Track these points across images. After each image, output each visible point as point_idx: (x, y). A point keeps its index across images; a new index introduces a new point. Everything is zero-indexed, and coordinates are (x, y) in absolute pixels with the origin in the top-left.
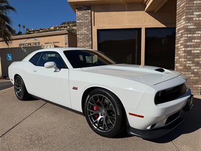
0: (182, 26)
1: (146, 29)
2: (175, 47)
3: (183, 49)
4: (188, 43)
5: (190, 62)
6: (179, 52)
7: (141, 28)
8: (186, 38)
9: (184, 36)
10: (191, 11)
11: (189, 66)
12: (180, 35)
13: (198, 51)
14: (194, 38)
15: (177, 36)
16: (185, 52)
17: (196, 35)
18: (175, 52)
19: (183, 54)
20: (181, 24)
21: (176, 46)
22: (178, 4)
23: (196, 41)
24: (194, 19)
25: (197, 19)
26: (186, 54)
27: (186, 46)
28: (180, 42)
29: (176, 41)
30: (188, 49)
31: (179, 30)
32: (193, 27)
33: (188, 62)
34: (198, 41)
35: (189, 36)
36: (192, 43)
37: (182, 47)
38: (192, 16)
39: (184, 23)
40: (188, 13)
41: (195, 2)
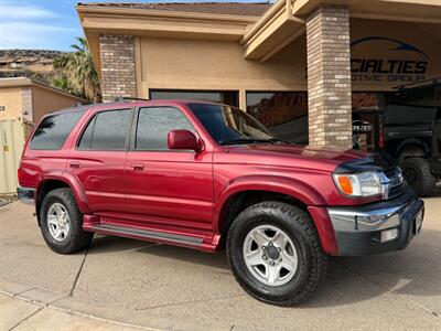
0: (319, 96)
1: (247, 92)
2: (308, 130)
3: (323, 134)
4: (330, 125)
6: (316, 139)
7: (238, 92)
8: (326, 116)
9: (322, 112)
10: (331, 72)
12: (315, 110)
13: (346, 138)
14: (338, 116)
15: (310, 111)
16: (326, 138)
17: (340, 111)
18: (308, 138)
20: (316, 93)
21: (310, 128)
22: (309, 58)
23: (341, 120)
24: (336, 85)
25: (341, 86)
26: (327, 142)
27: (327, 130)
28: (317, 122)
29: (310, 119)
30: (331, 134)
31: (314, 101)
32: (336, 98)
34: (345, 120)
35: (330, 112)
36: (335, 125)
37: (320, 130)
38: (333, 81)
39: (321, 91)
40: (326, 76)
41: (336, 59)
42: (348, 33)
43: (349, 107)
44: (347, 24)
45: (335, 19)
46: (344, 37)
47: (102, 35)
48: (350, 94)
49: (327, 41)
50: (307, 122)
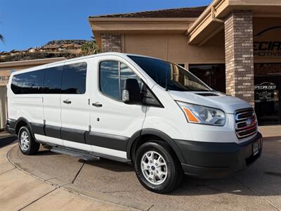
0: (232, 68)
1: (189, 65)
3: (234, 93)
4: (239, 87)
8: (237, 81)
9: (234, 79)
10: (239, 53)
12: (230, 77)
13: (250, 95)
14: (245, 81)
15: (227, 78)
16: (236, 95)
17: (246, 78)
20: (230, 66)
21: (227, 88)
22: (226, 44)
23: (246, 84)
24: (243, 61)
25: (246, 62)
27: (237, 90)
28: (231, 85)
29: (227, 83)
30: (239, 93)
31: (229, 71)
32: (242, 70)
34: (249, 84)
35: (239, 78)
36: (243, 87)
37: (233, 90)
38: (241, 59)
39: (233, 65)
40: (236, 56)
41: (243, 45)
42: (251, 27)
43: (252, 75)
44: (251, 22)
45: (243, 19)
46: (249, 30)
47: (103, 34)
48: (252, 67)
49: (237, 33)
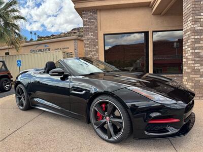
0: (189, 28)
1: (153, 32)
3: (191, 51)
4: (196, 45)
5: (199, 65)
6: (187, 55)
7: (148, 32)
8: (194, 40)
9: (191, 37)
10: (197, 12)
11: (197, 69)
12: (187, 36)
14: (202, 40)
16: (192, 54)
18: (182, 54)
19: (191, 57)
21: (183, 48)
22: (184, 5)
24: (202, 20)
26: (193, 56)
27: (193, 48)
28: (188, 44)
30: (196, 51)
31: (186, 31)
32: (200, 28)
33: (196, 65)
35: (196, 37)
36: (199, 45)
37: (189, 49)
38: (199, 17)
39: (191, 24)
40: (195, 14)
41: (202, 3)
50: (182, 44)
